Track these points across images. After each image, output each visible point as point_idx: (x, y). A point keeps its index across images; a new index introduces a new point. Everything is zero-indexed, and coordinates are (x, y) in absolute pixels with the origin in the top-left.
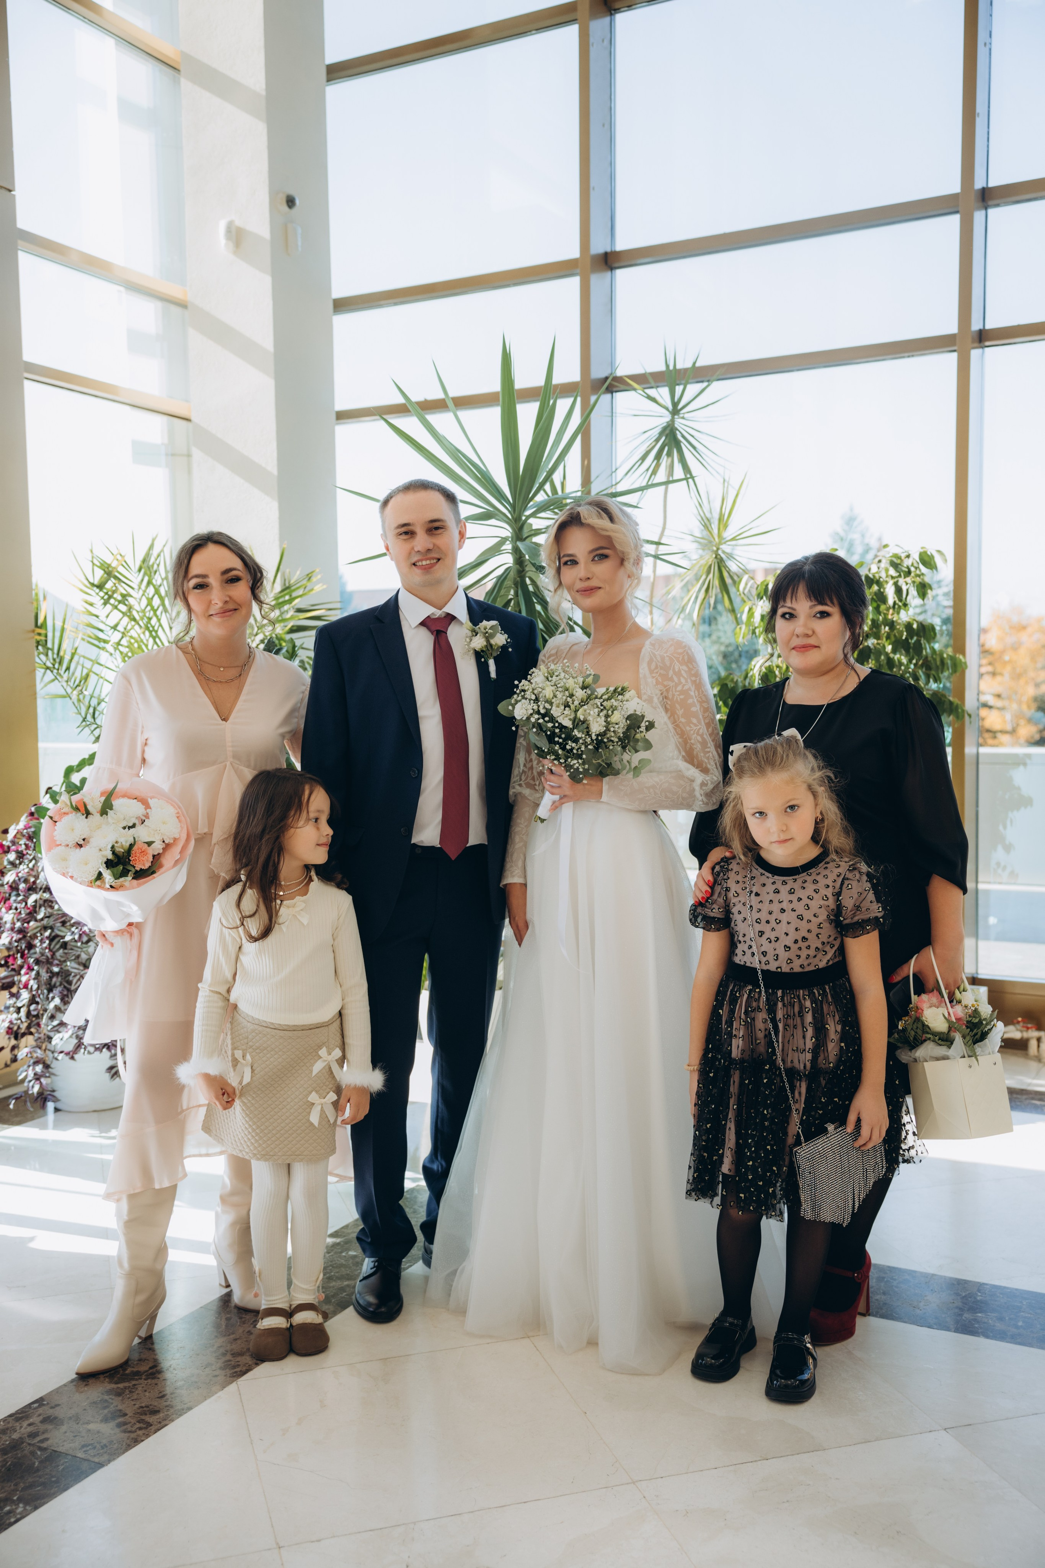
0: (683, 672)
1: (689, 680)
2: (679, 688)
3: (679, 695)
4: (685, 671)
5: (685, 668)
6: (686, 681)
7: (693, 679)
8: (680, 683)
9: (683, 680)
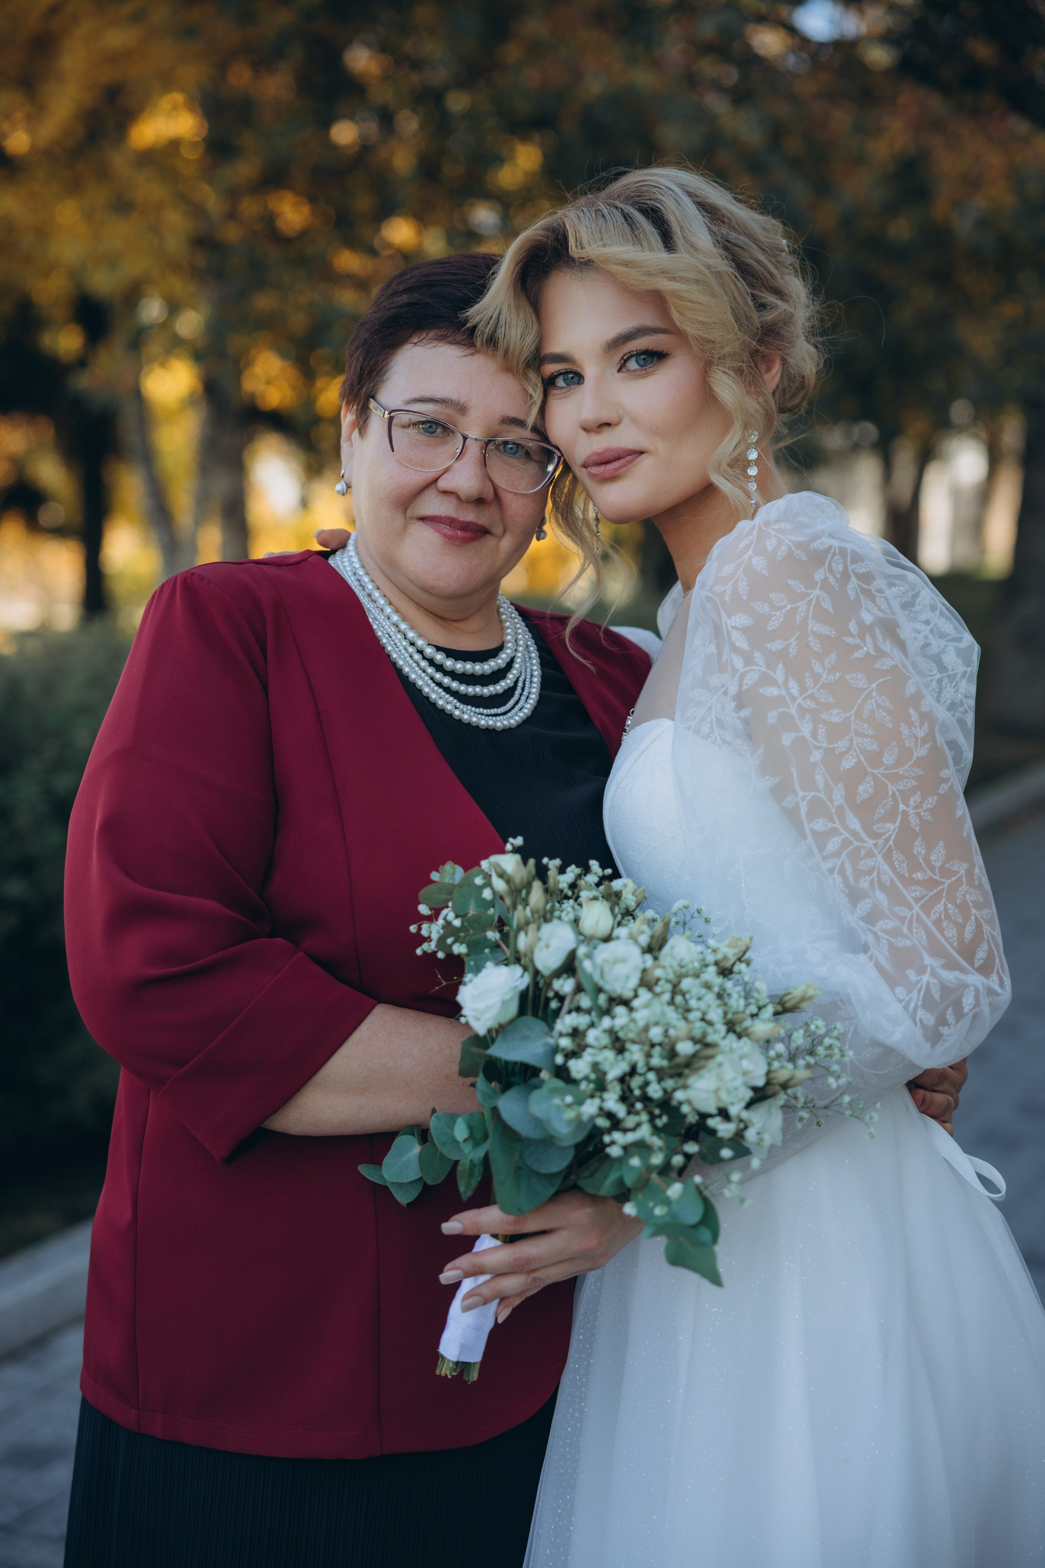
6: (749, 659)
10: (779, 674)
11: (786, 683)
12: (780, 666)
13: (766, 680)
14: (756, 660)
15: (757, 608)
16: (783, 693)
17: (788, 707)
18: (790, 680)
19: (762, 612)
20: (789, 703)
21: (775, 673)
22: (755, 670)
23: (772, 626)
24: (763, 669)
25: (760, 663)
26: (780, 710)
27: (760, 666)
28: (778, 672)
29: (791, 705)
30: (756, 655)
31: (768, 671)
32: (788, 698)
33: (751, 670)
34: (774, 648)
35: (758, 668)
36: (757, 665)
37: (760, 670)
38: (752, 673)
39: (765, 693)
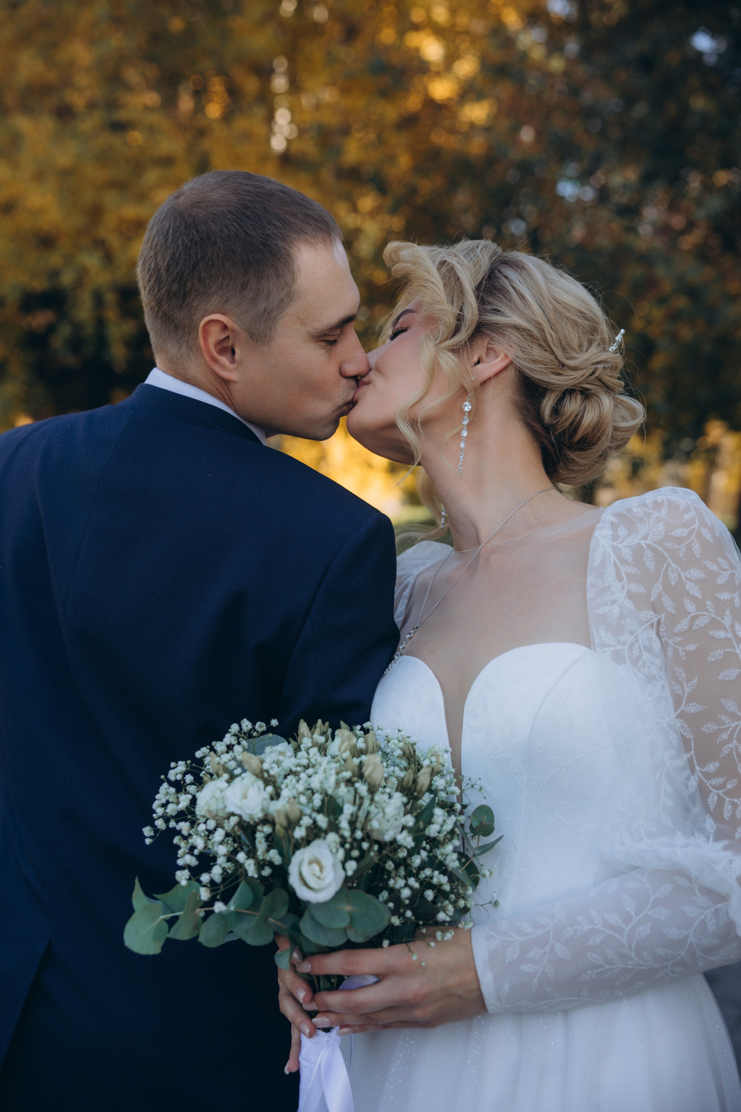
0: (689, 586)
1: (708, 603)
2: (683, 625)
3: (679, 644)
4: (697, 582)
5: (696, 573)
6: (701, 606)
7: (725, 596)
8: (683, 612)
9: (690, 607)
10: (727, 620)
11: (732, 627)
12: (728, 613)
13: (715, 624)
14: (708, 607)
15: (708, 565)
16: (730, 636)
17: (734, 648)
18: (736, 624)
19: (712, 569)
20: (735, 643)
21: (723, 619)
22: (706, 615)
23: (720, 581)
24: (713, 616)
25: (711, 610)
26: (726, 650)
27: (710, 612)
28: (725, 618)
29: (736, 646)
30: (707, 603)
31: (717, 618)
32: (733, 640)
33: (703, 615)
34: (722, 598)
35: (709, 614)
36: (708, 611)
37: (710, 616)
38: (705, 617)
39: (714, 635)
